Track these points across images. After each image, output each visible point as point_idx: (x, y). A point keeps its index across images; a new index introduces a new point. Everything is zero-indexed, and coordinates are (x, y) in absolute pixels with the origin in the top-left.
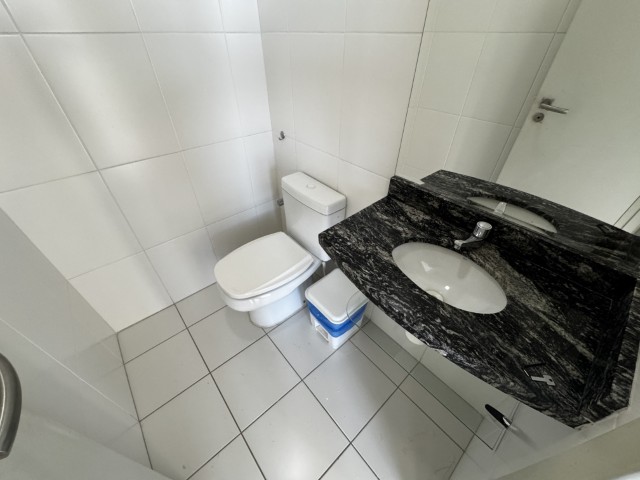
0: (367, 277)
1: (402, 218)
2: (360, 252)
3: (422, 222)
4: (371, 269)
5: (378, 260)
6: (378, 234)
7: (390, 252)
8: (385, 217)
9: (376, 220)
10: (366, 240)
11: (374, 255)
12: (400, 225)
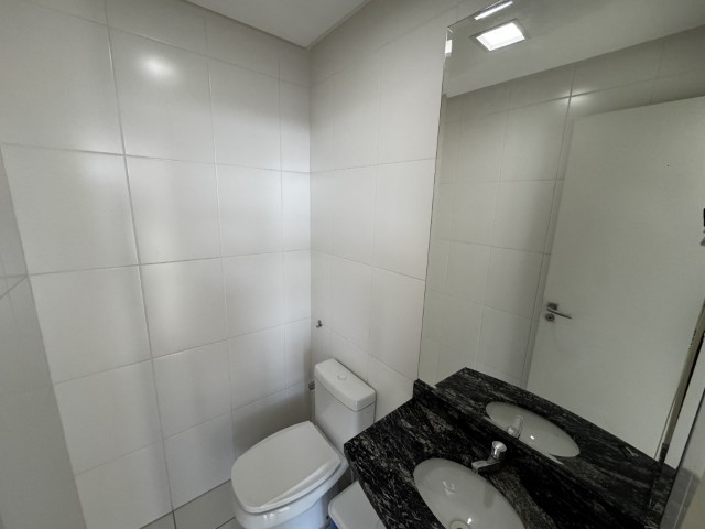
0: (388, 503)
1: (425, 427)
2: (381, 470)
3: (444, 433)
4: (392, 494)
5: (399, 482)
6: (400, 447)
7: (411, 472)
8: (409, 426)
9: (400, 428)
10: (389, 454)
11: (396, 474)
12: (423, 436)
